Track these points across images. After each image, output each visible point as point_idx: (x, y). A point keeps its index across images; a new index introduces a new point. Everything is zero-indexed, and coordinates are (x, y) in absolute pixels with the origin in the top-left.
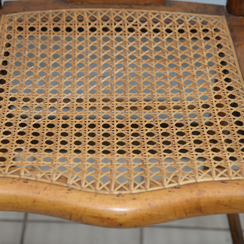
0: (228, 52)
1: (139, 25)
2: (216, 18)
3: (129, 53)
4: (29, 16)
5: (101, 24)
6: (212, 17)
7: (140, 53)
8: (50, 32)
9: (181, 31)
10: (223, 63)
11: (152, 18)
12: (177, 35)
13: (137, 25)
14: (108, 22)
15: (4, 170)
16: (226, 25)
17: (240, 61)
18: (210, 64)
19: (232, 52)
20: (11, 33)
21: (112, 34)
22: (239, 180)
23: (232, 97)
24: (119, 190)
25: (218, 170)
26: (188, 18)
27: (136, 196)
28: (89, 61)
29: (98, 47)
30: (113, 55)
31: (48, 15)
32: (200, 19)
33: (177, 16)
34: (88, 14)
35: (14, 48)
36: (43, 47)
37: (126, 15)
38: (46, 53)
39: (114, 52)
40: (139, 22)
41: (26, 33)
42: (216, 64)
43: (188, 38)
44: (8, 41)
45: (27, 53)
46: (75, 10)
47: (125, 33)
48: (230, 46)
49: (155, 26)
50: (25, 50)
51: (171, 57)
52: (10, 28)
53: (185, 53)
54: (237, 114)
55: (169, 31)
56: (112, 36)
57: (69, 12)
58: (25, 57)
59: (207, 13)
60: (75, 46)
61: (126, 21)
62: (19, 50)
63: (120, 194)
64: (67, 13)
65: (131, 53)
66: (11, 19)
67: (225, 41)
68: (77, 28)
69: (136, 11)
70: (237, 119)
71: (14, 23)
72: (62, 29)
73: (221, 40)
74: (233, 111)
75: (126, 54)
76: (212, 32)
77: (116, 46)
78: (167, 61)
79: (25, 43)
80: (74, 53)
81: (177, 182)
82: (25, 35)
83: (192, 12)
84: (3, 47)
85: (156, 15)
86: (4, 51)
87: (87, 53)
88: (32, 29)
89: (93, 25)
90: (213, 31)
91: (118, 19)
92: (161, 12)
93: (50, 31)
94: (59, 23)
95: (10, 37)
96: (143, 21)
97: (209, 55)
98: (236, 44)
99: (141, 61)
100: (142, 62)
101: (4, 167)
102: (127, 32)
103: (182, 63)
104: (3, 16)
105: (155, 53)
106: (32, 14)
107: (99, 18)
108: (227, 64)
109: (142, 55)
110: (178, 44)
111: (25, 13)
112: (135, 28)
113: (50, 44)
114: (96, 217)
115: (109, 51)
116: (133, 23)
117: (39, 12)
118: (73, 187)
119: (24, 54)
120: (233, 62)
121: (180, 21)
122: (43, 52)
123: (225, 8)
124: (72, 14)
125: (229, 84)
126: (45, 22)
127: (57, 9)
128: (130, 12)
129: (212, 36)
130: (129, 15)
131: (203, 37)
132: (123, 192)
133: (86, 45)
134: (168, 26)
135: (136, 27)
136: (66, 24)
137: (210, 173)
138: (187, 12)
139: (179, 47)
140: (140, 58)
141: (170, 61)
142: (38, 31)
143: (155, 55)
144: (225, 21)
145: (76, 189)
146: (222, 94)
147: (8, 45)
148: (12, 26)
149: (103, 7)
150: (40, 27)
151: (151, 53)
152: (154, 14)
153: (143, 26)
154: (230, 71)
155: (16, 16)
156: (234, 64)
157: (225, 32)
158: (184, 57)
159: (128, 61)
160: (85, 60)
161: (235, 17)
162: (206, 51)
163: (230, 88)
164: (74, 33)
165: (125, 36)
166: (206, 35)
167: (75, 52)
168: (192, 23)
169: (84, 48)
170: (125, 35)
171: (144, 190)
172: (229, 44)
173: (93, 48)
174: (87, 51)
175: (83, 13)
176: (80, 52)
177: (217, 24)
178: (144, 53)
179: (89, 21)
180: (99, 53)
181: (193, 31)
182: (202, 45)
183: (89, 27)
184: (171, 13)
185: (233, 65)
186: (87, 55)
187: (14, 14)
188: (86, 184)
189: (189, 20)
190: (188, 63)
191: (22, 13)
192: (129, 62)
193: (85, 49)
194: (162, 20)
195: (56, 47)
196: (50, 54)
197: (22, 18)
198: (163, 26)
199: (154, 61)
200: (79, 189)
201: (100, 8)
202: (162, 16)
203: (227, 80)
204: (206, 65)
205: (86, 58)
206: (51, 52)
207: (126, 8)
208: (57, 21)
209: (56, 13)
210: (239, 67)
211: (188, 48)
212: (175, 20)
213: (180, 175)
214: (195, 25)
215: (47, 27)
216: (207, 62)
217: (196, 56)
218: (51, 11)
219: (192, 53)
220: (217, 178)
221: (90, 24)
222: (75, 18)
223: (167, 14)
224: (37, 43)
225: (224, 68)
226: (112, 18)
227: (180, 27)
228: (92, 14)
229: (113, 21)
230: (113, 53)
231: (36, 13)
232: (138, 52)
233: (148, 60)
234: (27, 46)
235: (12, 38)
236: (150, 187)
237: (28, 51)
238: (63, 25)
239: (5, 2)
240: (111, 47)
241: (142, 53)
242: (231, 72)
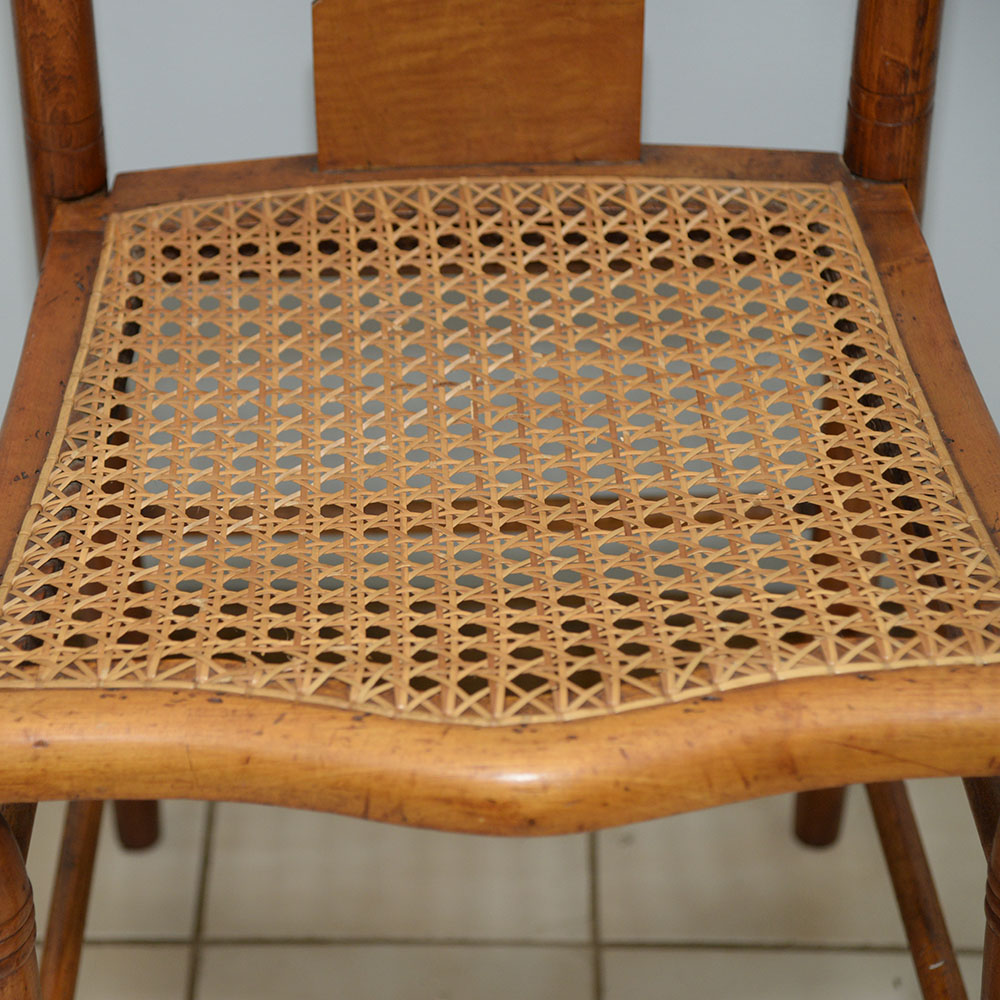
0: (858, 291)
1: (557, 224)
2: (813, 192)
3: (530, 309)
4: (196, 213)
5: (432, 225)
6: (799, 188)
7: (567, 308)
8: (268, 259)
9: (698, 235)
10: (844, 326)
11: (601, 200)
12: (686, 248)
13: (551, 224)
14: (456, 218)
15: (144, 669)
16: (846, 211)
17: (899, 318)
18: (802, 331)
19: (872, 293)
20: (142, 265)
21: (471, 255)
22: (916, 668)
23: (878, 425)
24: (518, 713)
25: (843, 642)
26: (719, 196)
27: (578, 729)
28: (398, 338)
29: (427, 295)
30: (477, 318)
31: (258, 207)
32: (761, 196)
33: (682, 189)
34: (389, 199)
35: (153, 310)
36: (248, 304)
37: (515, 194)
38: (257, 321)
39: (481, 309)
40: (557, 213)
41: (190, 265)
42: (821, 329)
43: (723, 255)
44: (134, 291)
45: (196, 322)
46: (345, 187)
47: (513, 249)
48: (864, 275)
49: (613, 224)
50: (191, 316)
51: (668, 317)
52: (139, 251)
53: (716, 300)
54: (897, 476)
55: (657, 237)
56: (471, 260)
57: (325, 195)
58: (190, 336)
59: (781, 178)
60: (350, 295)
61: (516, 213)
62: (169, 317)
63: (524, 726)
64: (321, 198)
65: (537, 310)
66: (140, 223)
67: (847, 258)
68: (354, 242)
69: (546, 180)
70: (900, 490)
71: (149, 237)
72: (305, 247)
73: (833, 258)
74: (883, 469)
75: (519, 313)
76: (801, 234)
77: (486, 289)
78: (656, 329)
79: (190, 294)
80: (351, 317)
81: (711, 682)
82: (189, 269)
83: (732, 176)
84: (120, 308)
85: (615, 190)
86: (121, 321)
87: (390, 316)
88: (209, 251)
89: (405, 229)
90: (805, 230)
91: (489, 208)
92: (630, 181)
93: (268, 254)
94: (295, 228)
95: (139, 279)
96: (571, 208)
97: (795, 305)
98: (885, 266)
99: (570, 333)
100: (575, 333)
101: (144, 658)
102: (520, 246)
103: (707, 331)
104: (115, 217)
105: (615, 306)
106: (206, 207)
107: (426, 207)
108: (857, 329)
109: (574, 313)
110: (691, 275)
111: (186, 204)
112: (544, 231)
113: (269, 293)
114: (448, 801)
115: (464, 305)
116: (538, 217)
117: (230, 199)
118: (370, 709)
119: (189, 328)
120: (878, 321)
121: (695, 206)
122: (247, 318)
123: (841, 160)
124: (338, 201)
125: (865, 389)
126: (249, 227)
127: (288, 187)
128: (526, 186)
129: (804, 244)
130: (524, 194)
131: (771, 250)
132: (535, 719)
133: (388, 290)
134: (653, 223)
135: (551, 229)
136: (318, 231)
137: (818, 653)
138: (716, 177)
139: (694, 282)
140: (567, 321)
141: (667, 327)
142: (229, 257)
143: (617, 312)
144: (843, 198)
145: (378, 717)
146: (845, 419)
147: (136, 303)
148: (143, 244)
149: (438, 176)
150: (236, 244)
151: (601, 304)
152: (607, 187)
153: (571, 225)
154: (868, 347)
155: (156, 216)
156: (882, 326)
157: (846, 232)
158: (711, 314)
159: (526, 334)
160: (385, 338)
161: (873, 186)
162: (784, 292)
163: (869, 401)
164: (348, 257)
165: (514, 259)
166: (781, 243)
167: (352, 314)
168: (734, 207)
169: (381, 301)
170: (513, 254)
171: (601, 711)
172: (862, 269)
173: (410, 299)
174: (392, 309)
175: (372, 195)
176: (369, 313)
177: (817, 208)
178: (579, 309)
179: (394, 218)
180: (433, 314)
181: (740, 234)
182: (770, 276)
183: (394, 237)
184: (661, 184)
185: (877, 330)
186: (392, 320)
187: (151, 210)
188: (410, 698)
189: (724, 200)
190: (726, 330)
191: (177, 206)
192: (532, 334)
193: (382, 305)
194: (635, 204)
195: (289, 303)
196: (270, 323)
197: (176, 219)
198: (639, 222)
199: (612, 331)
200: (391, 713)
201: (429, 177)
202: (632, 193)
203: (861, 376)
204: (787, 334)
205: (389, 329)
206: (275, 316)
207: (512, 175)
208: (288, 224)
209: (285, 199)
210: (898, 336)
211: (724, 286)
212: (676, 202)
213: (720, 662)
214: (745, 215)
215: (256, 241)
216: (788, 325)
217: (753, 309)
218: (267, 195)
219: (738, 299)
220: (843, 667)
221: (395, 227)
222: (348, 212)
223: (650, 187)
224: (229, 293)
225: (849, 339)
226: (469, 206)
227: (695, 222)
228: (400, 198)
229: (473, 213)
230: (477, 310)
231: (219, 202)
232: (559, 305)
233: (595, 327)
234: (194, 304)
235: (147, 281)
236: (623, 699)
237: (200, 316)
238: (309, 233)
239: (120, 177)
240: (471, 295)
241: (573, 308)
242: (873, 352)
